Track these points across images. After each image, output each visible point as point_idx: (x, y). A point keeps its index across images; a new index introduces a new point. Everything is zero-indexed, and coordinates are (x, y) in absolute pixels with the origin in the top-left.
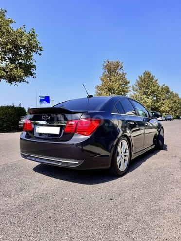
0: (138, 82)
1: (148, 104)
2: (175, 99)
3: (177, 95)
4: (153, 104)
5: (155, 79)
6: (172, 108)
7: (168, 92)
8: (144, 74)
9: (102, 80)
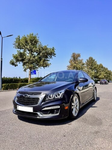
0: (86, 62)
1: (93, 74)
2: (106, 71)
3: (107, 69)
4: (95, 74)
5: (95, 61)
6: (105, 76)
7: (102, 67)
8: (90, 58)
9: (70, 63)
